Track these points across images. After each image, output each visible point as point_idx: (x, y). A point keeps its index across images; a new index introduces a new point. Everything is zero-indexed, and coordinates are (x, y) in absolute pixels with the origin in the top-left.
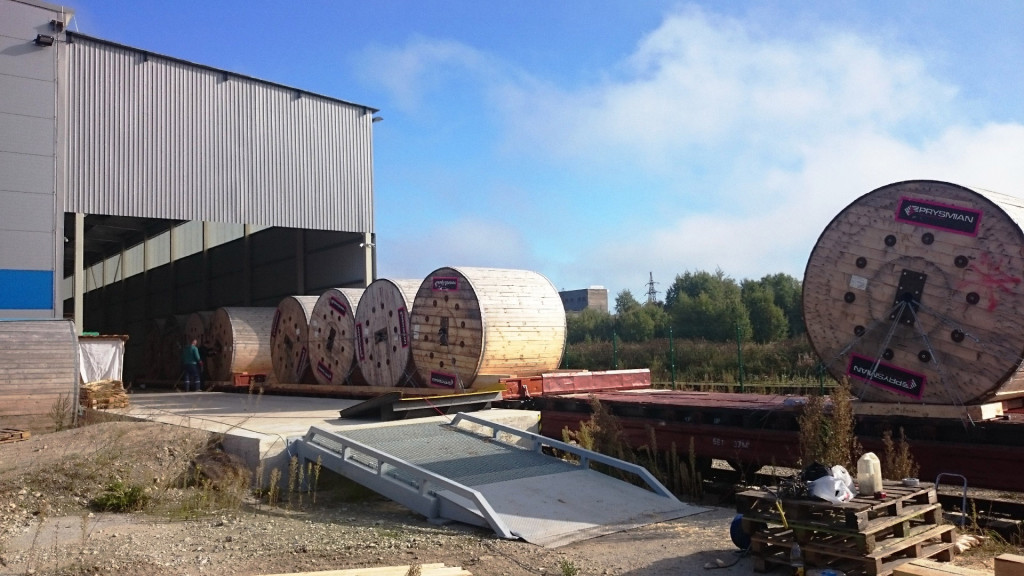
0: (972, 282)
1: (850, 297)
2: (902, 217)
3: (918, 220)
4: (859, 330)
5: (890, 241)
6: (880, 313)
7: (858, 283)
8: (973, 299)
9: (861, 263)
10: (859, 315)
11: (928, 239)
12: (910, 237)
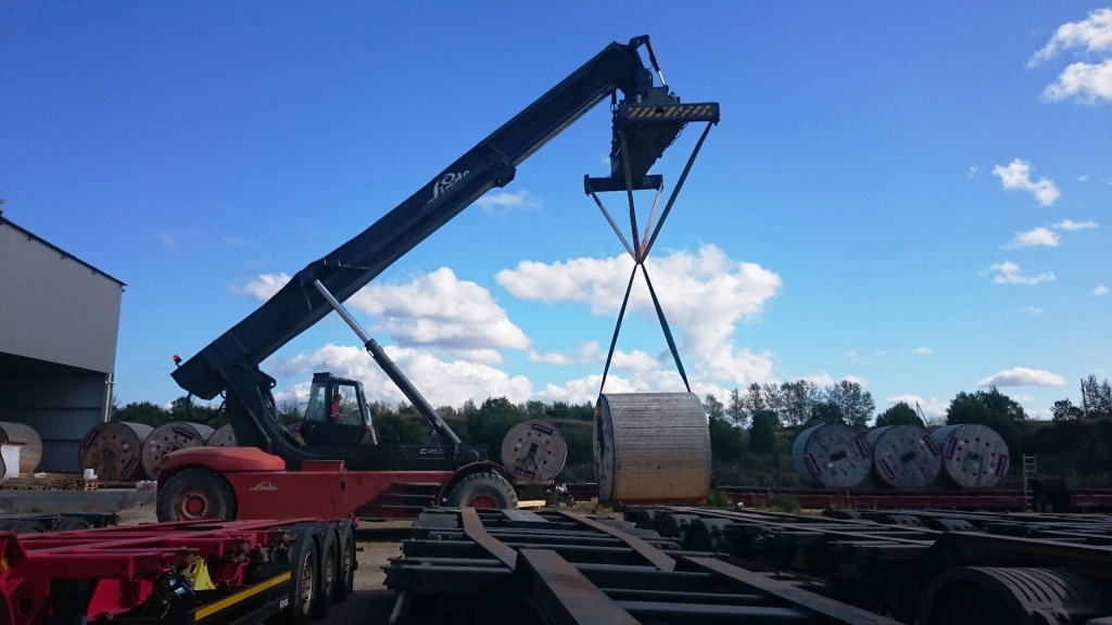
0: (549, 448)
1: (516, 450)
2: (533, 428)
3: (537, 429)
4: (518, 460)
5: (529, 434)
6: (525, 455)
7: (519, 445)
8: (549, 452)
9: (520, 440)
10: (518, 455)
11: (539, 435)
12: (535, 434)
